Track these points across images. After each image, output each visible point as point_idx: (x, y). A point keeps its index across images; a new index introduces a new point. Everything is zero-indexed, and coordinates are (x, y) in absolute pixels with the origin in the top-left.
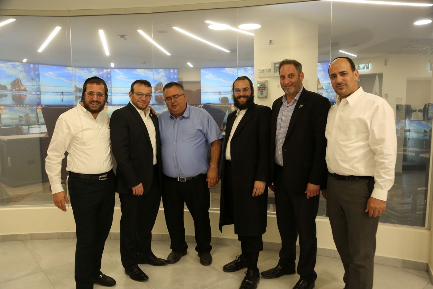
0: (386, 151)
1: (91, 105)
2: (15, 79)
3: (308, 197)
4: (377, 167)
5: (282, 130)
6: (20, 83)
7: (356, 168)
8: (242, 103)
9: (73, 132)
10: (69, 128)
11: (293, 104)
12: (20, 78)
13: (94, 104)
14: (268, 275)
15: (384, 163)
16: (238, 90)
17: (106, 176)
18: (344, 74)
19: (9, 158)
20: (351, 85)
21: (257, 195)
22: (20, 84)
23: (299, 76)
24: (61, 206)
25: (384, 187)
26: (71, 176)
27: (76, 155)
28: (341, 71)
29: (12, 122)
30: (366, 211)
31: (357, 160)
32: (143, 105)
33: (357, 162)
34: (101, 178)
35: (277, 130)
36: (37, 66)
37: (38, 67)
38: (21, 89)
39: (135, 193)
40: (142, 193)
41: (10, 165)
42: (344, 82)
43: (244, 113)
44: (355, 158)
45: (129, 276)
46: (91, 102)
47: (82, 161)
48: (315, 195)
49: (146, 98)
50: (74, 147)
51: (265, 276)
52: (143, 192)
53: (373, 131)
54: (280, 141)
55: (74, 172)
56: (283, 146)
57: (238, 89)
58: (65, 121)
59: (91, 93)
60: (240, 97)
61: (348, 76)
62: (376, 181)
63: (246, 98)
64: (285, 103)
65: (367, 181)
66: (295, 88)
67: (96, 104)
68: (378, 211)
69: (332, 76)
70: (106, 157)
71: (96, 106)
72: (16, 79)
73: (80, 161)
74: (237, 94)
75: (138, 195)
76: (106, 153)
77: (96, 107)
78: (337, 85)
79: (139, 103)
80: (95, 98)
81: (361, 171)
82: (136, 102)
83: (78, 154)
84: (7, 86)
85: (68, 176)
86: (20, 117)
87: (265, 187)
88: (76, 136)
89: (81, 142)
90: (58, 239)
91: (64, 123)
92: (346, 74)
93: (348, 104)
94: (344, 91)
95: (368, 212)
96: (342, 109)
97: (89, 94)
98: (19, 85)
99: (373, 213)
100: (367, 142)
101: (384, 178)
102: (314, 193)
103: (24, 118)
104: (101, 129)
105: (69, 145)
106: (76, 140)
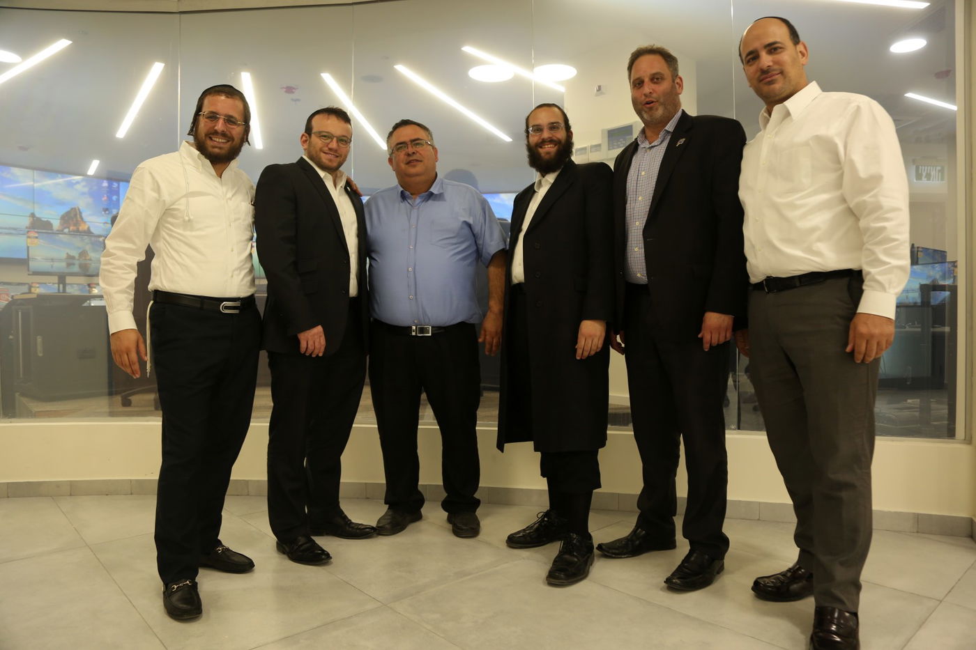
0: (886, 202)
1: (209, 143)
2: (69, 209)
3: (706, 347)
4: (867, 242)
5: (640, 198)
6: (78, 216)
7: (819, 254)
8: (547, 157)
9: (166, 197)
10: (158, 189)
11: (662, 142)
12: (80, 208)
13: (217, 140)
14: (614, 551)
15: (884, 228)
16: (538, 129)
17: (237, 304)
18: (776, 49)
19: (39, 339)
20: (792, 72)
21: (586, 354)
22: (79, 219)
23: (673, 81)
24: (128, 363)
25: (887, 286)
26: (158, 300)
27: (170, 250)
28: (767, 43)
29: (52, 267)
30: (848, 349)
31: (817, 234)
32: (330, 160)
33: (819, 240)
34: (227, 308)
35: (628, 202)
36: (115, 185)
37: (118, 187)
38: (81, 228)
39: (305, 346)
40: (323, 349)
41: (41, 355)
42: (776, 67)
43: (552, 181)
44: (813, 230)
45: (285, 556)
46: (210, 134)
47: (184, 265)
48: (722, 340)
49: (338, 146)
50: (168, 234)
51: (608, 552)
52: (325, 348)
53: (852, 163)
54: (637, 223)
55: (164, 290)
56: (644, 231)
57: (537, 125)
58: (151, 173)
59: (213, 116)
60: (543, 143)
61: (783, 54)
62: (869, 273)
63: (556, 145)
64: (644, 145)
65: (845, 281)
66: (666, 108)
67: (220, 140)
68: (878, 344)
69: (749, 57)
70: (241, 262)
71: (222, 145)
72: (72, 209)
73: (179, 263)
74: (534, 139)
75: (314, 356)
76: (240, 253)
77: (220, 148)
78: (761, 75)
79: (322, 155)
80: (220, 126)
81: (829, 258)
82: (316, 153)
83: (176, 251)
84: (52, 221)
85: (152, 302)
86: (70, 257)
87: (604, 334)
88: (172, 207)
89: (184, 221)
90: (131, 494)
91: (148, 178)
92: (781, 48)
93: (789, 118)
94: (777, 86)
95: (853, 351)
96: (775, 131)
97: (208, 118)
98: (77, 221)
99: (866, 348)
100: (838, 193)
101: (885, 263)
102: (719, 334)
103: (78, 260)
104: (230, 199)
105: (157, 229)
106: (174, 217)
